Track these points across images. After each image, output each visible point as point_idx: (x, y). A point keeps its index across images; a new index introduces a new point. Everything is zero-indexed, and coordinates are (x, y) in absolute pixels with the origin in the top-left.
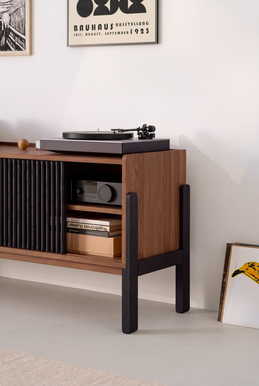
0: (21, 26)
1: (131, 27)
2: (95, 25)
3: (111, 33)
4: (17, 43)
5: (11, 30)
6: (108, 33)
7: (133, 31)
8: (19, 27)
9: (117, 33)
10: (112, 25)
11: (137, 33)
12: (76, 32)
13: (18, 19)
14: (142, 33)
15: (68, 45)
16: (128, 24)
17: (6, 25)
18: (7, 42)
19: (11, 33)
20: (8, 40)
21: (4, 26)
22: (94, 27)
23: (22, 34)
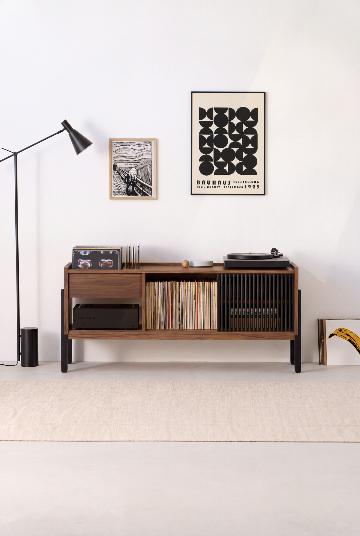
0: (149, 179)
1: (245, 184)
2: (215, 181)
3: (228, 187)
4: (143, 191)
5: (139, 181)
6: (226, 187)
7: (247, 187)
8: (146, 179)
9: (234, 187)
10: (229, 182)
11: (250, 188)
12: (198, 185)
13: (145, 173)
14: (254, 188)
15: (192, 194)
16: (242, 182)
17: (133, 177)
18: (134, 189)
19: (138, 183)
20: (135, 188)
21: (131, 177)
22: (214, 182)
23: (149, 184)
